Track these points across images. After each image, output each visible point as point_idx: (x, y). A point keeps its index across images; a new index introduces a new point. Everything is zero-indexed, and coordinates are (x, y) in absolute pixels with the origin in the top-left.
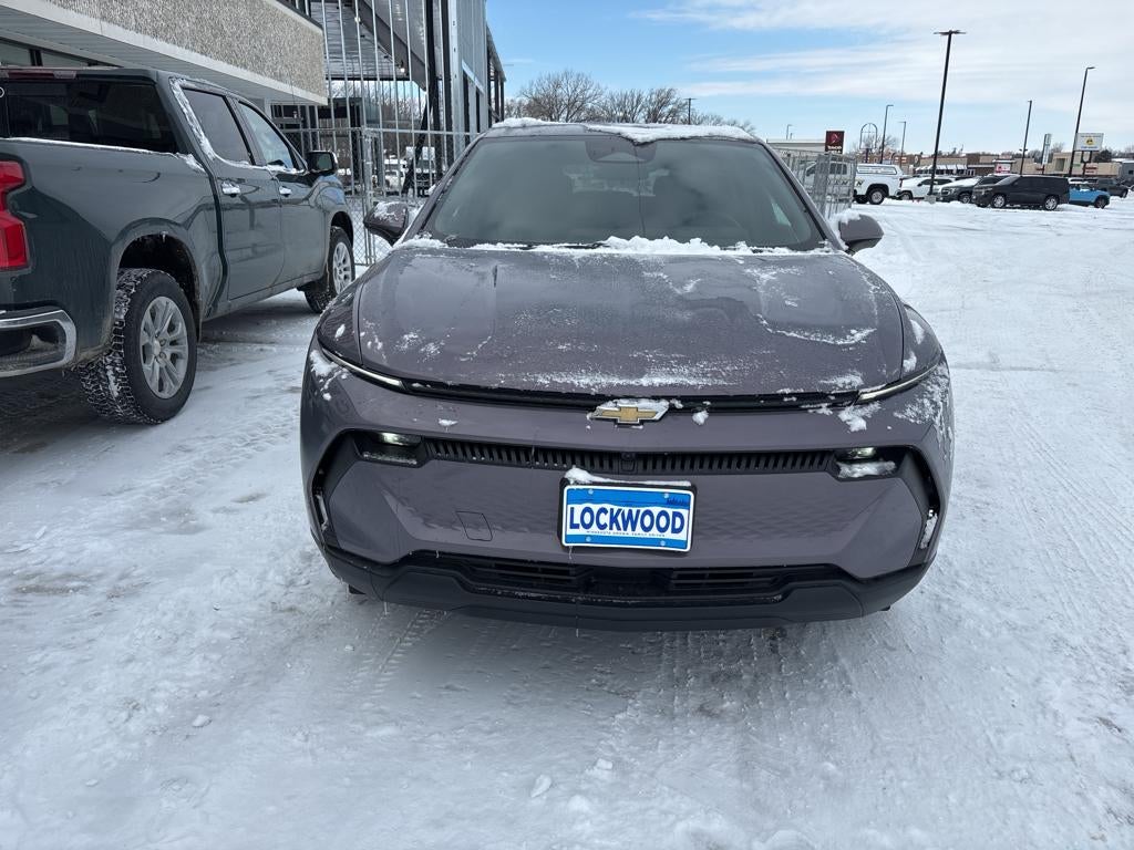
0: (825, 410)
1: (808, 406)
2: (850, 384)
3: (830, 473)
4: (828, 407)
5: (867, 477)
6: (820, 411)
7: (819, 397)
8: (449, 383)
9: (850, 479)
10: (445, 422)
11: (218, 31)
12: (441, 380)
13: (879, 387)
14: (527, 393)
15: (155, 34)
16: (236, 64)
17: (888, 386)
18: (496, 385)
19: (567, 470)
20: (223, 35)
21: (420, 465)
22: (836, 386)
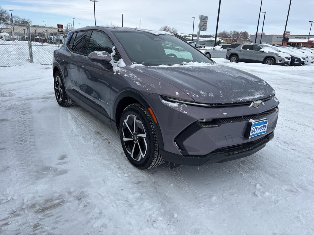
8: (223, 103)
10: (225, 114)
12: (221, 103)
14: (239, 103)
18: (233, 102)
19: (249, 120)
21: (219, 126)
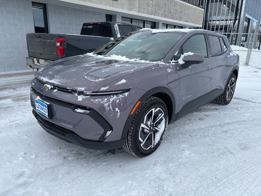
0: (76, 95)
1: (73, 93)
2: (81, 90)
3: (72, 109)
4: (77, 94)
5: (80, 113)
6: (75, 95)
7: (75, 91)
9: (76, 112)
11: (170, 12)
13: (89, 92)
15: (152, 14)
16: (174, 19)
17: (93, 92)
20: (171, 13)
22: (78, 89)
